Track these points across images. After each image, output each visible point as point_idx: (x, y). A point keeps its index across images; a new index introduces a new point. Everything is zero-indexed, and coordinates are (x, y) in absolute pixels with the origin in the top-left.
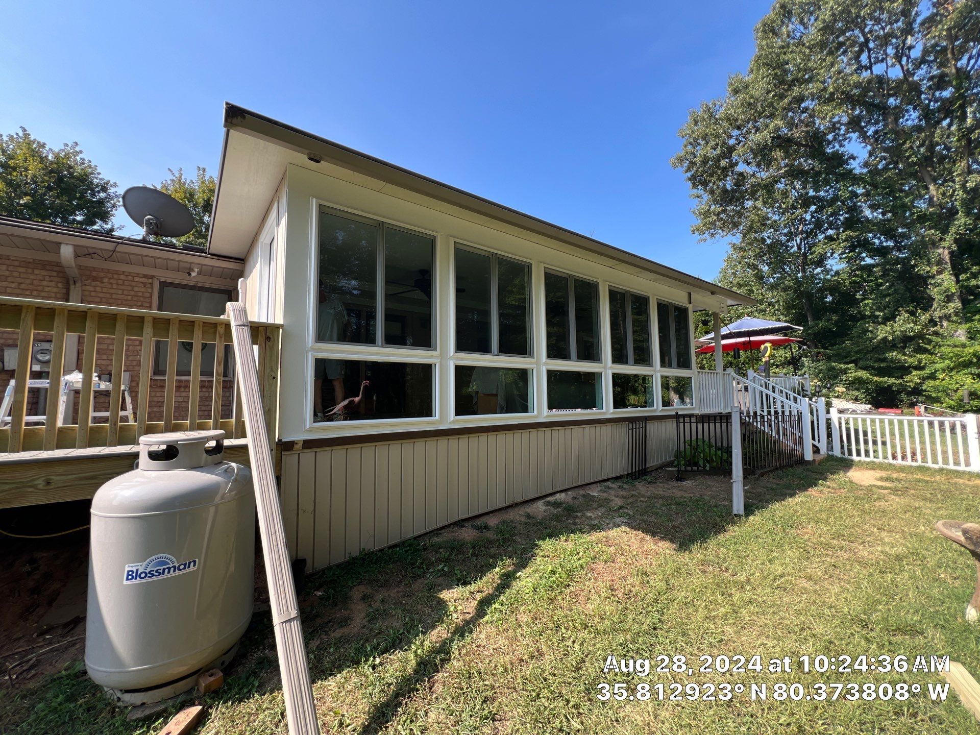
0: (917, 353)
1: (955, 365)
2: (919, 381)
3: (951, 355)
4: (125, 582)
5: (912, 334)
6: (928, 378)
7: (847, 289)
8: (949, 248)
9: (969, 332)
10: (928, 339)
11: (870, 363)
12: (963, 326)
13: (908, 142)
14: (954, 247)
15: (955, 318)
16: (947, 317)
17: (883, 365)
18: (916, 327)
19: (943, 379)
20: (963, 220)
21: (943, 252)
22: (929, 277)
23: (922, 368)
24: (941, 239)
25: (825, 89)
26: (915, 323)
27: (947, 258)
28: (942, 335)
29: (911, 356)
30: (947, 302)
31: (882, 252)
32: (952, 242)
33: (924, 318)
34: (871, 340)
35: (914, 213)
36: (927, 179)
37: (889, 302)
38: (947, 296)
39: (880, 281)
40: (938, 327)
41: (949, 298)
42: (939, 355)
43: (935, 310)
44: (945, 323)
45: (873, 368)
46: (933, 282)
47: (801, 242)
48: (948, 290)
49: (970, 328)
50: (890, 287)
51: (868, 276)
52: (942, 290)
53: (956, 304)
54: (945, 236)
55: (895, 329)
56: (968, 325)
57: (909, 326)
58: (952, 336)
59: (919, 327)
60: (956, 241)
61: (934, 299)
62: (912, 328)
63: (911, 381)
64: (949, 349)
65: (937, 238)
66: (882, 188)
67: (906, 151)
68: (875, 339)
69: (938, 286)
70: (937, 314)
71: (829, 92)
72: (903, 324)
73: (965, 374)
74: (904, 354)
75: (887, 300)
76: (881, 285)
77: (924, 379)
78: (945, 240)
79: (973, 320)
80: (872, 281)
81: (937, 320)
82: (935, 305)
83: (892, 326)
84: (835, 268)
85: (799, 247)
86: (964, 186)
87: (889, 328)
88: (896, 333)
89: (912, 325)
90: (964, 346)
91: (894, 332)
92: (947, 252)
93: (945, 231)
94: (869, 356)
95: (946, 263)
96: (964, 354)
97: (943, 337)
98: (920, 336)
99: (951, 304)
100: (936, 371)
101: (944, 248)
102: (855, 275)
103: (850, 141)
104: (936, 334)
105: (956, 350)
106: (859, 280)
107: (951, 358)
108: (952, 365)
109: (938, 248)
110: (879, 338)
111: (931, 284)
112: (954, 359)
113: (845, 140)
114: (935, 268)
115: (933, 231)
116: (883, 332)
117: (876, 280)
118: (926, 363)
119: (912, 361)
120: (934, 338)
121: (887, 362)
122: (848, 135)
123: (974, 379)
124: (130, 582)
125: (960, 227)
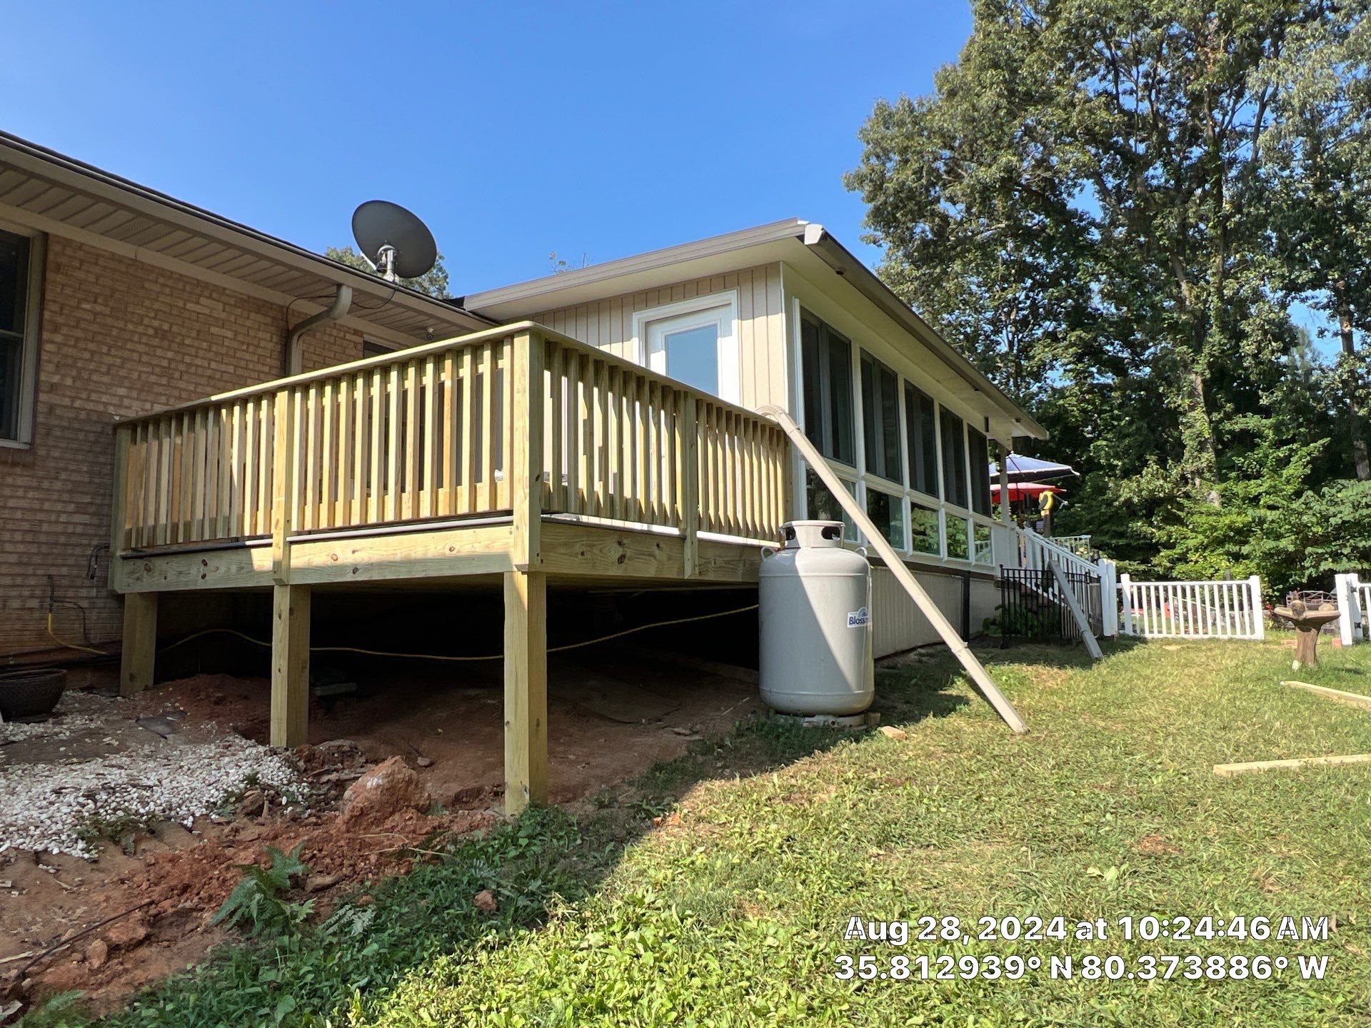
0: (1167, 524)
1: (1209, 542)
2: (1168, 565)
3: (1205, 526)
4: (849, 626)
5: (1161, 495)
6: (1179, 560)
7: (1077, 421)
8: (1202, 374)
9: (1223, 496)
10: (1178, 503)
11: (1106, 539)
12: (1217, 487)
13: (1159, 216)
14: (1208, 375)
15: (1207, 475)
16: (1199, 473)
17: (1122, 542)
18: (1165, 485)
19: (1196, 562)
20: (1217, 338)
21: (1196, 379)
22: (1181, 413)
23: (1172, 546)
24: (1193, 361)
25: (1067, 121)
26: (1165, 479)
27: (1200, 388)
28: (1194, 498)
29: (1159, 528)
30: (1200, 452)
31: (1117, 366)
32: (1205, 366)
33: (1175, 472)
34: (1109, 504)
35: (1165, 319)
36: (1180, 273)
37: (1130, 447)
38: (1200, 443)
39: (1116, 412)
40: (1189, 487)
41: (1202, 447)
42: (1191, 527)
43: (1187, 461)
44: (1197, 481)
45: (1108, 545)
46: (1184, 420)
47: (1014, 338)
48: (1200, 434)
49: (1225, 490)
50: (1130, 423)
51: (1102, 404)
52: (1194, 433)
53: (1208, 456)
54: (1197, 358)
55: (1142, 486)
56: (1224, 485)
57: (1158, 483)
58: (1205, 501)
59: (1170, 485)
60: (1210, 365)
61: (1185, 446)
62: (1162, 486)
63: (1160, 565)
64: (1204, 519)
65: (1189, 358)
66: (1129, 276)
67: (1157, 229)
68: (1116, 500)
69: (1190, 427)
70: (1189, 468)
71: (1071, 125)
72: (1151, 481)
73: (1219, 554)
74: (1151, 524)
75: (1127, 441)
76: (1119, 418)
77: (1174, 562)
78: (1198, 363)
79: (1230, 479)
80: (1106, 411)
81: (1189, 476)
82: (1187, 455)
83: (1138, 482)
84: (1058, 385)
85: (1011, 344)
86: (1220, 291)
87: (1135, 484)
88: (1143, 493)
89: (1161, 482)
90: (1218, 514)
91: (1141, 491)
92: (1199, 379)
93: (1198, 350)
94: (1105, 527)
95: (1198, 396)
96: (1220, 525)
97: (1196, 502)
98: (1171, 499)
99: (1204, 454)
100: (1188, 550)
101: (1196, 373)
102: (1084, 400)
103: (1081, 190)
104: (1187, 496)
105: (1212, 519)
106: (1090, 407)
107: (1204, 532)
108: (1206, 541)
109: (1190, 372)
110: (1122, 499)
111: (1182, 423)
112: (1208, 533)
113: (1075, 185)
114: (1187, 401)
115: (1185, 348)
116: (1127, 491)
117: (1111, 411)
118: (1176, 539)
119: (1160, 535)
120: (1185, 502)
121: (1127, 538)
122: (1080, 181)
123: (1229, 560)
124: (854, 626)
125: (1213, 346)
